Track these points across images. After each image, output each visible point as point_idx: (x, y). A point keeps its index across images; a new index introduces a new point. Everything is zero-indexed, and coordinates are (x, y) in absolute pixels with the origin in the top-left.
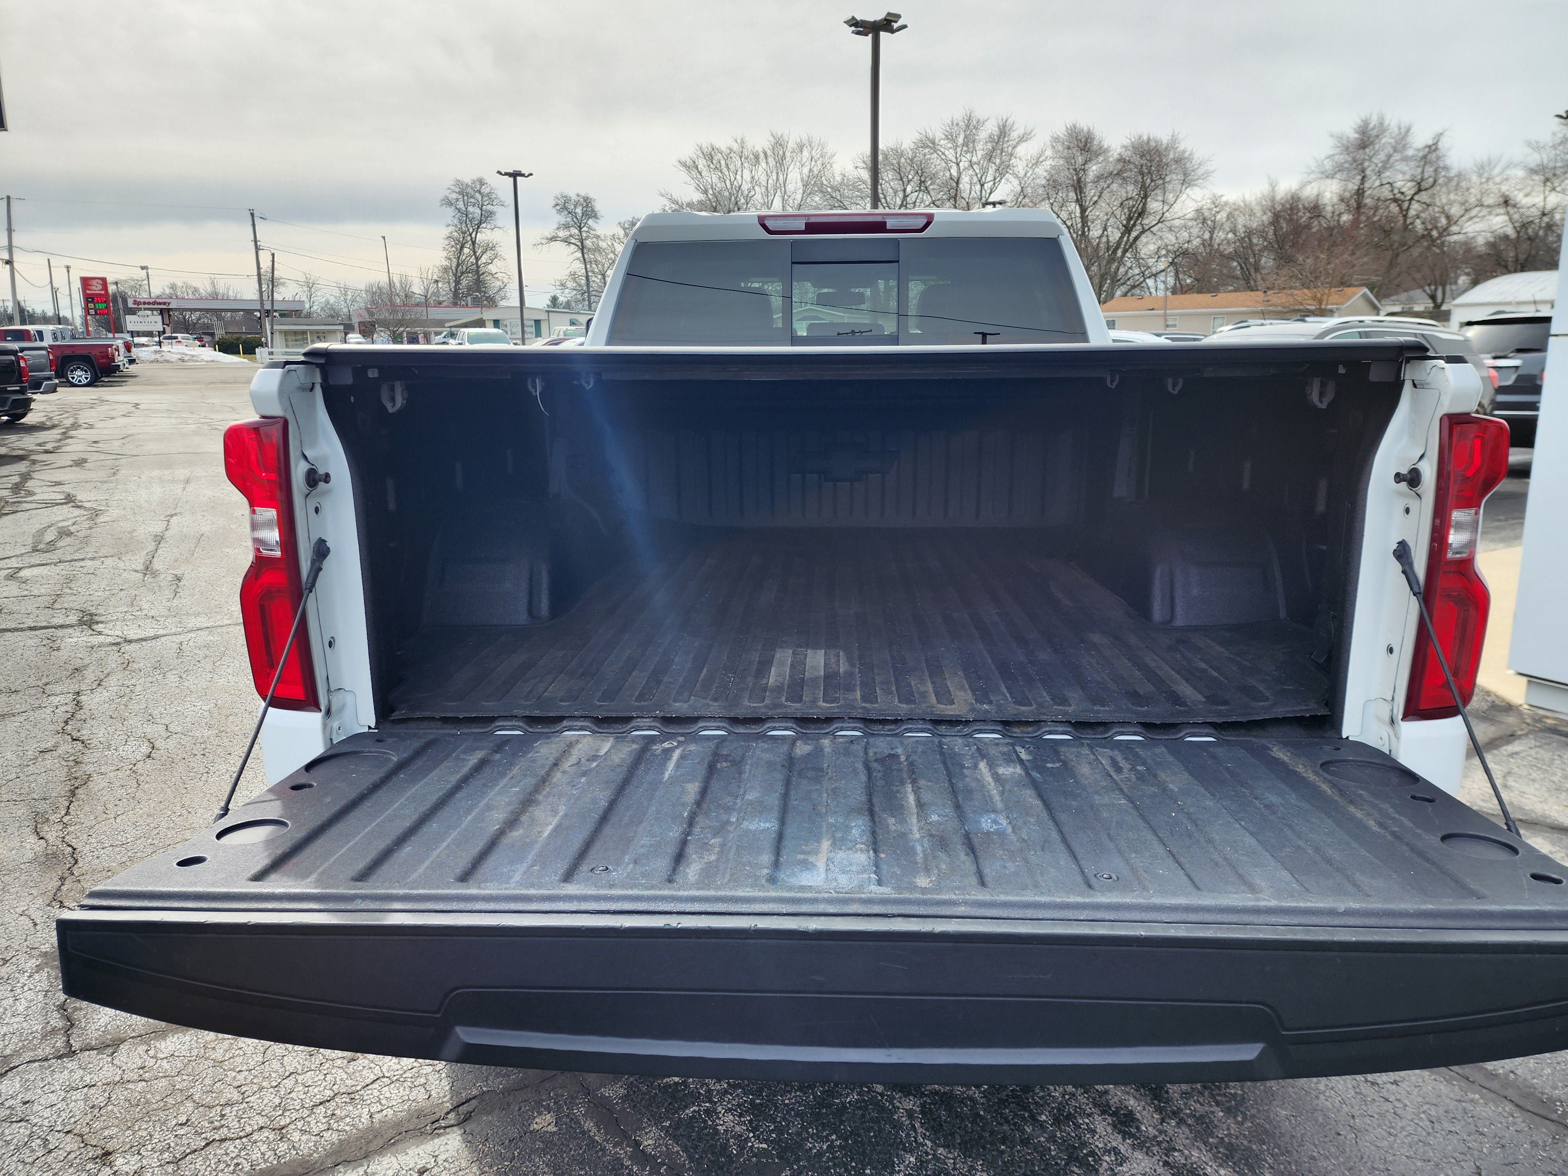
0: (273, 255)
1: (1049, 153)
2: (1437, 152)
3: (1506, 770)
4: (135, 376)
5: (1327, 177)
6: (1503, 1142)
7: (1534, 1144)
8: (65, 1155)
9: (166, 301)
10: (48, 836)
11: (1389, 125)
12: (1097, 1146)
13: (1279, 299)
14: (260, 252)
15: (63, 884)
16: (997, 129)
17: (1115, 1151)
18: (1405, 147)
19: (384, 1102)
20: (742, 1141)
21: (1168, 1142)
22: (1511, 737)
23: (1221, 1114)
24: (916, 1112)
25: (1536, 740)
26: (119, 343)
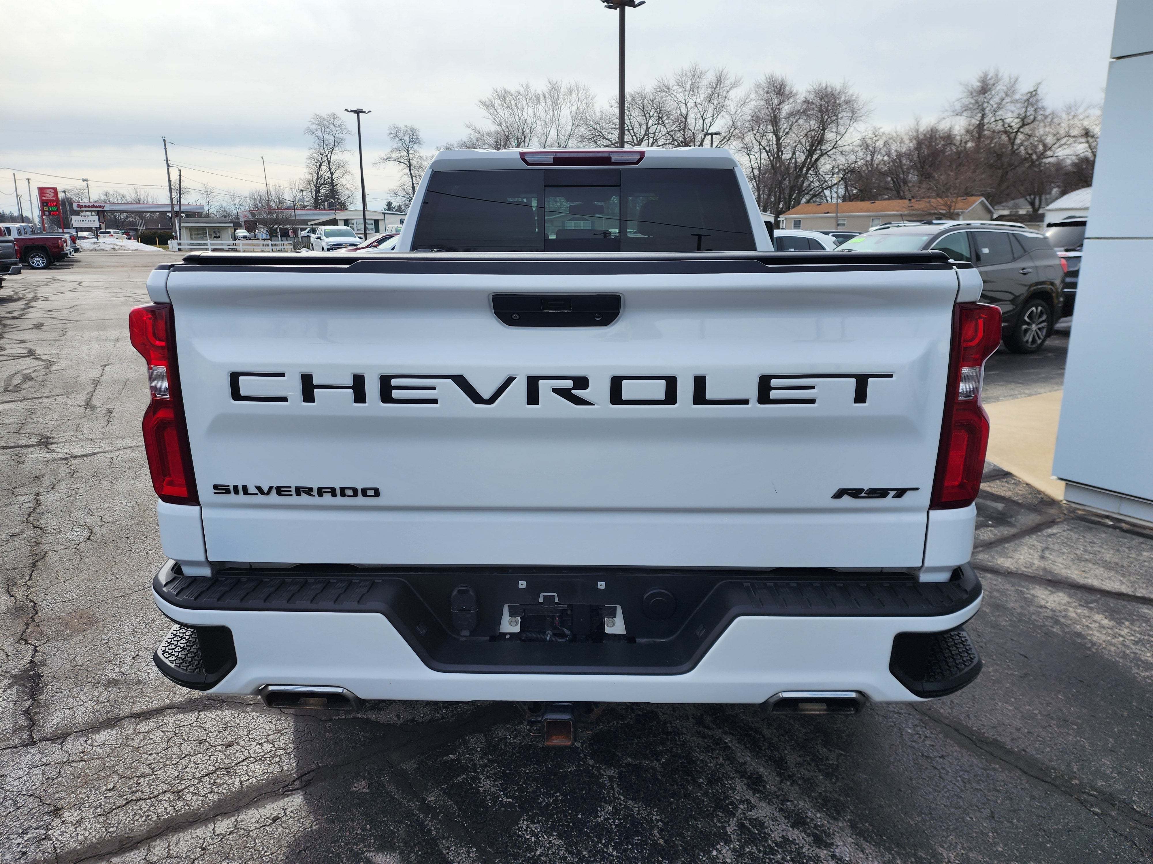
0: (180, 171)
1: (753, 96)
2: (1037, 96)
3: (1044, 546)
4: (79, 261)
5: (957, 115)
6: (1012, 796)
7: (1032, 798)
8: (29, 810)
9: (102, 205)
10: (17, 595)
11: (1002, 76)
12: (735, 798)
13: (920, 205)
14: (170, 169)
15: (27, 628)
16: (715, 78)
17: (748, 801)
18: (1014, 92)
19: (250, 774)
20: (495, 797)
21: (784, 795)
22: (1052, 523)
23: (821, 777)
24: (615, 777)
25: (1068, 526)
26: (67, 236)
